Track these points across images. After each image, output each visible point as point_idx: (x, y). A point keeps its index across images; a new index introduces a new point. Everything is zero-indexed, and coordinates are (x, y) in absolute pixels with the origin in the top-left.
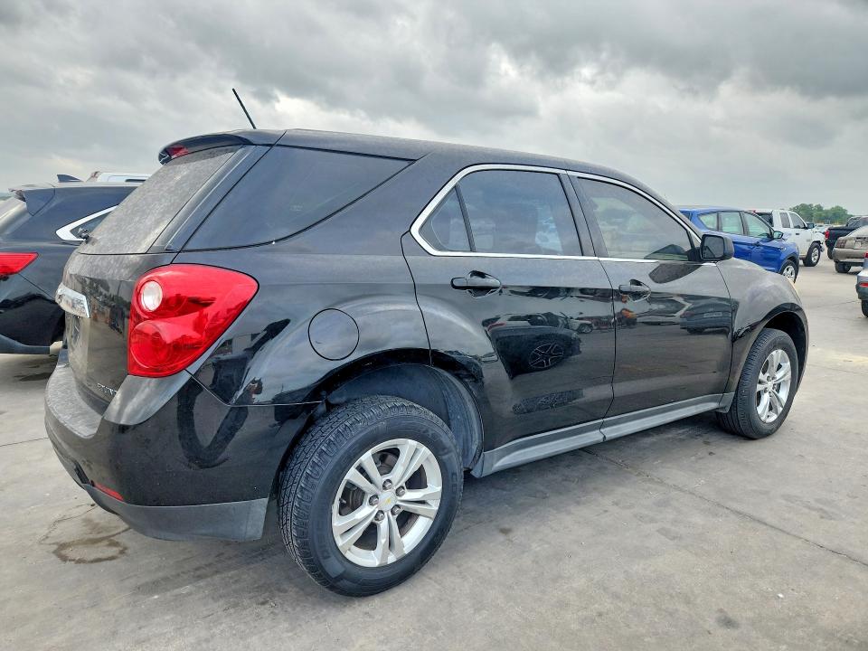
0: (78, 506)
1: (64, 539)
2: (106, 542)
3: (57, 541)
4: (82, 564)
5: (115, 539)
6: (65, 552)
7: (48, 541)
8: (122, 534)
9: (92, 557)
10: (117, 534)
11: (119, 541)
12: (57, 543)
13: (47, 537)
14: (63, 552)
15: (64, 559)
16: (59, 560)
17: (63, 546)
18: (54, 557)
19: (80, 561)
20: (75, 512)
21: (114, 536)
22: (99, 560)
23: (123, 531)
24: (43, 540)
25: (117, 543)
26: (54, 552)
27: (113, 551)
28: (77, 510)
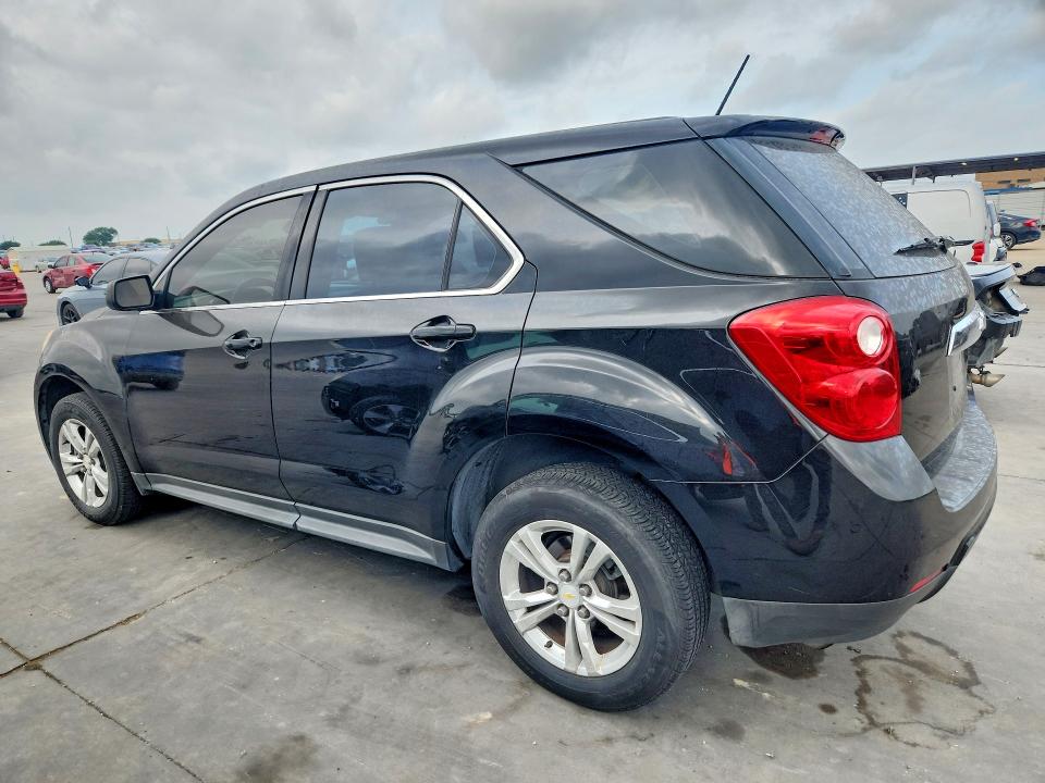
0: (914, 745)
1: (959, 694)
2: (911, 657)
3: (967, 698)
4: (951, 647)
5: (897, 655)
6: (963, 674)
7: (982, 705)
8: (884, 655)
9: (936, 649)
10: (890, 659)
11: (894, 649)
12: (972, 694)
13: (981, 712)
14: (966, 676)
15: (968, 667)
16: (976, 669)
17: (965, 685)
18: (981, 676)
19: (953, 653)
20: (922, 735)
21: (896, 660)
22: (931, 641)
23: (880, 658)
24: (987, 712)
25: (897, 648)
26: (978, 682)
27: (909, 642)
28: (918, 740)
